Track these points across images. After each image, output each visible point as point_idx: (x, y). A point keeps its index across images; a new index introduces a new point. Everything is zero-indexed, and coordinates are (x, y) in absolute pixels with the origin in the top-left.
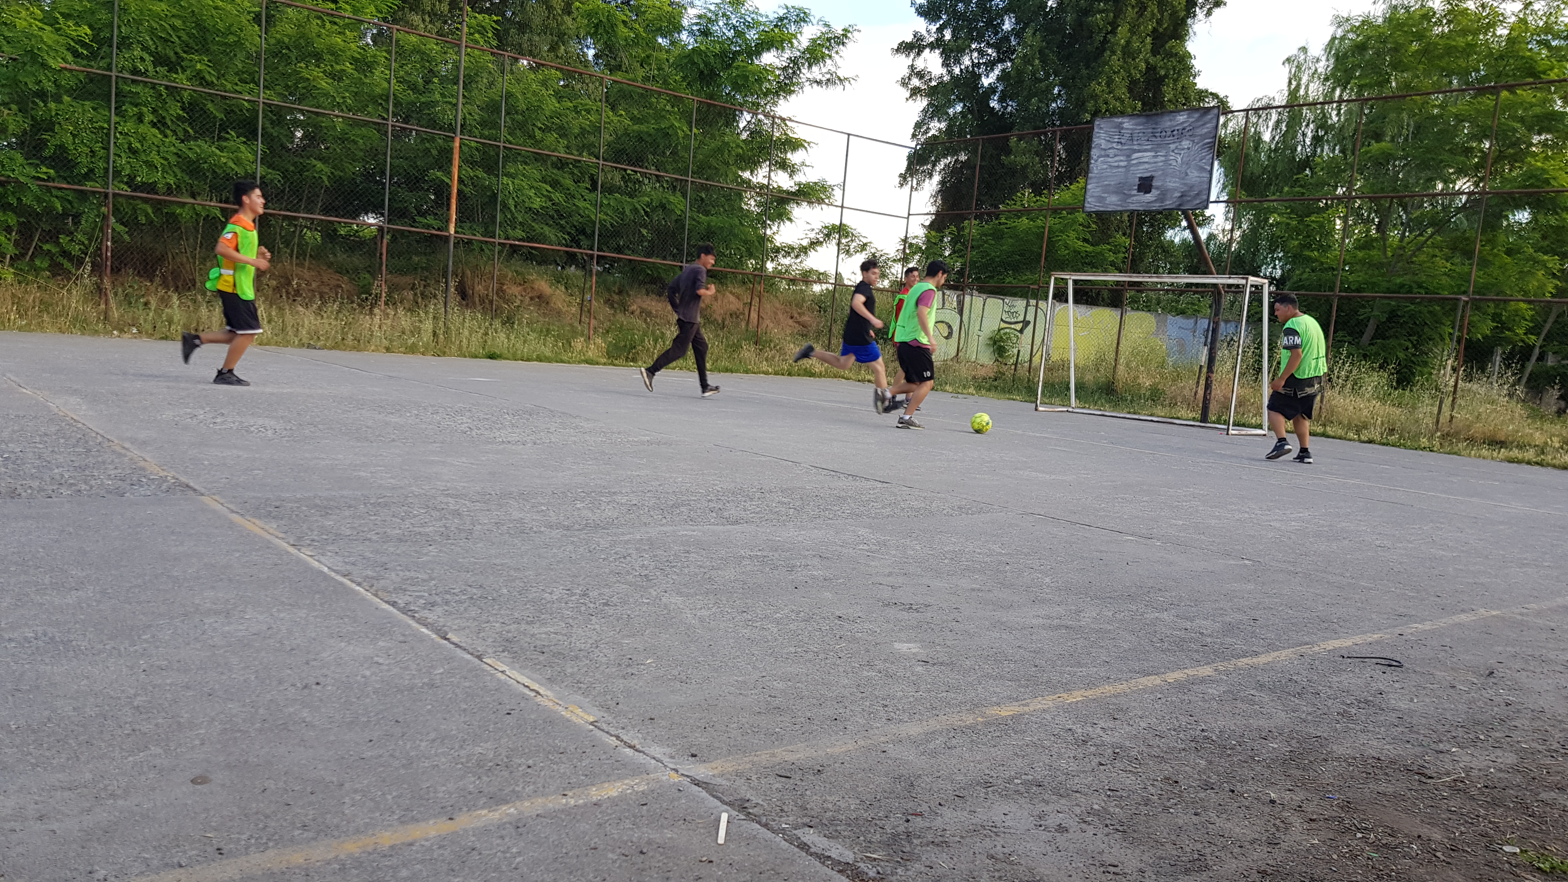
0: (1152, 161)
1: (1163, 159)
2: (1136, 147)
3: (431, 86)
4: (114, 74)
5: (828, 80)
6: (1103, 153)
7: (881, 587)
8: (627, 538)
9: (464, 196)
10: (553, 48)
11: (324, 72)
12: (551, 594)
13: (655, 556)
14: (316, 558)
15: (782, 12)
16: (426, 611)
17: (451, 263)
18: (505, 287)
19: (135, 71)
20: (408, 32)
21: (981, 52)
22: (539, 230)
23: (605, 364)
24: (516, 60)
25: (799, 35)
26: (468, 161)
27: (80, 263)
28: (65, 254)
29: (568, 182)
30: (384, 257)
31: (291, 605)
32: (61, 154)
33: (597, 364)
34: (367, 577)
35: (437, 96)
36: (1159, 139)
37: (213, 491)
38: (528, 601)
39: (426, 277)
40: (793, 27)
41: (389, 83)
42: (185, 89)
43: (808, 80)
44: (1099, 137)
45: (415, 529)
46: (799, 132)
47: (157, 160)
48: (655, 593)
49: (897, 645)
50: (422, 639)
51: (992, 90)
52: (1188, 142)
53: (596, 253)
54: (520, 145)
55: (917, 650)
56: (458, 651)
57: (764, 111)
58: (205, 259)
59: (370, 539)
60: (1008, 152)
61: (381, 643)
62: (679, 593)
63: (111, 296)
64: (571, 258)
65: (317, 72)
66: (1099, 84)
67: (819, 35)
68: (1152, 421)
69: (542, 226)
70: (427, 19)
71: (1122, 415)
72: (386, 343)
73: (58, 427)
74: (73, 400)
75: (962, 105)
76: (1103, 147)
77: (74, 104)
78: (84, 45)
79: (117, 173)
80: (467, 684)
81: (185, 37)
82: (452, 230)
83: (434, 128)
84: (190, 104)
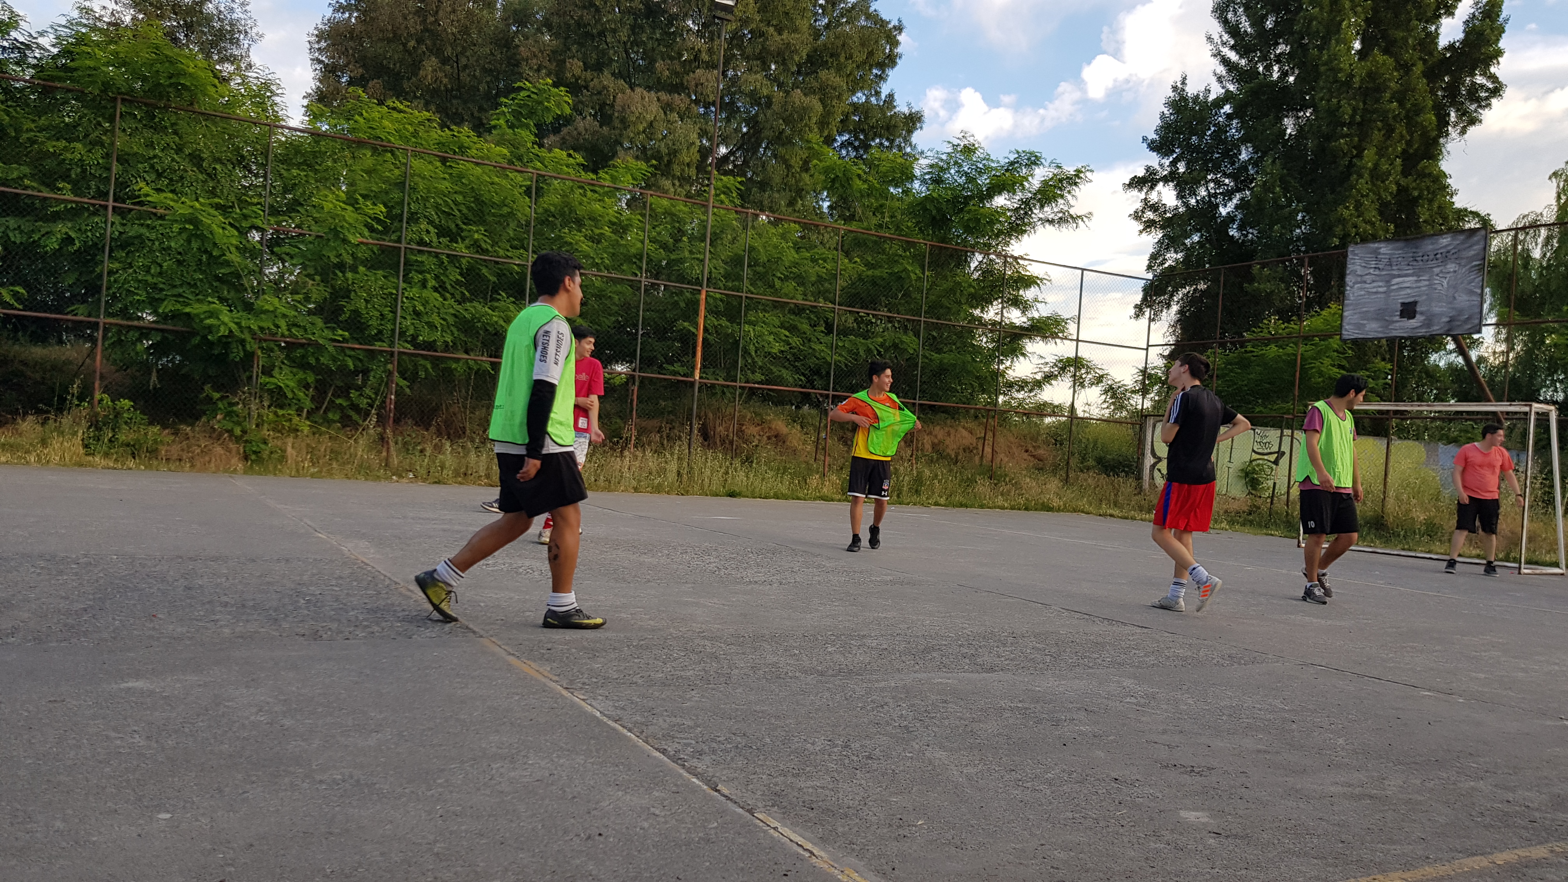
0: (1414, 286)
1: (1427, 283)
2: (1396, 273)
3: (681, 245)
4: (403, 245)
5: (1061, 218)
6: (1359, 279)
7: (1156, 746)
8: (882, 684)
9: (709, 344)
10: (791, 203)
11: (585, 236)
12: (813, 744)
13: (914, 705)
14: (588, 701)
15: (1012, 157)
16: (695, 760)
17: (695, 406)
18: (744, 427)
19: (421, 242)
20: (659, 197)
21: (1218, 183)
22: (777, 373)
23: (839, 500)
24: (757, 216)
25: (1030, 178)
26: (712, 311)
27: (367, 414)
28: (355, 407)
29: (805, 327)
30: (635, 403)
31: (569, 750)
32: (355, 318)
33: (832, 500)
34: (635, 723)
35: (687, 254)
36: (1421, 263)
37: (491, 632)
38: (792, 752)
39: (672, 420)
40: (1024, 171)
41: (642, 242)
42: (464, 257)
43: (1040, 219)
44: (1353, 264)
45: (677, 673)
46: (1034, 270)
47: (436, 320)
48: (917, 747)
49: (1183, 814)
50: (694, 790)
51: (1230, 218)
52: (1453, 265)
53: (831, 393)
54: (761, 294)
55: (1207, 820)
56: (730, 804)
57: (995, 251)
58: (474, 408)
59: (636, 683)
60: (1251, 279)
61: (656, 794)
62: (942, 747)
63: (392, 444)
64: (806, 398)
65: (579, 237)
66: (1347, 208)
67: (1051, 175)
68: (1430, 558)
69: (781, 369)
70: (677, 183)
71: (1396, 553)
72: (634, 483)
73: (350, 571)
74: (363, 544)
75: (1199, 234)
76: (1359, 273)
77: (368, 273)
78: (378, 221)
79: (402, 334)
80: (742, 840)
81: (465, 211)
82: (697, 378)
83: (683, 283)
84: (467, 269)
